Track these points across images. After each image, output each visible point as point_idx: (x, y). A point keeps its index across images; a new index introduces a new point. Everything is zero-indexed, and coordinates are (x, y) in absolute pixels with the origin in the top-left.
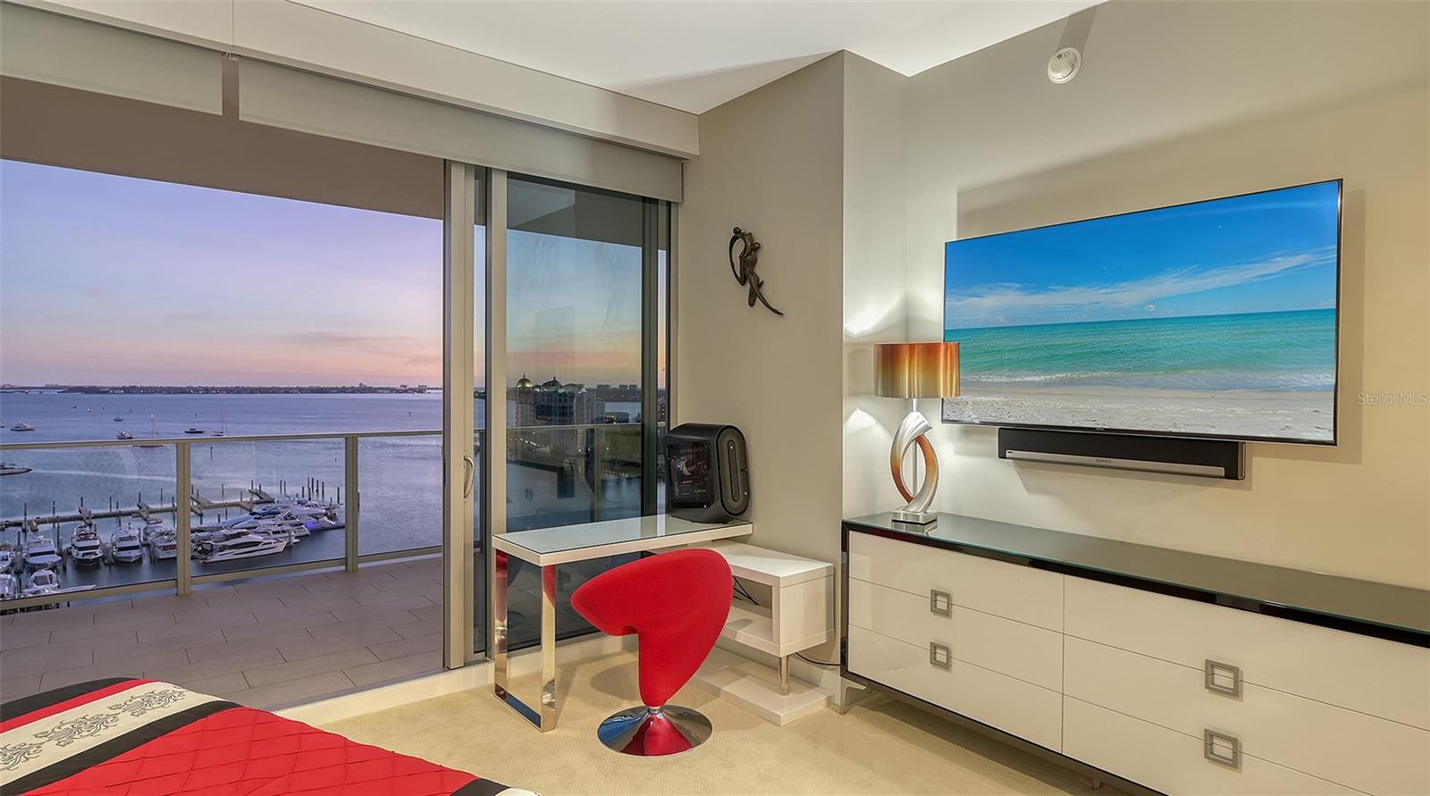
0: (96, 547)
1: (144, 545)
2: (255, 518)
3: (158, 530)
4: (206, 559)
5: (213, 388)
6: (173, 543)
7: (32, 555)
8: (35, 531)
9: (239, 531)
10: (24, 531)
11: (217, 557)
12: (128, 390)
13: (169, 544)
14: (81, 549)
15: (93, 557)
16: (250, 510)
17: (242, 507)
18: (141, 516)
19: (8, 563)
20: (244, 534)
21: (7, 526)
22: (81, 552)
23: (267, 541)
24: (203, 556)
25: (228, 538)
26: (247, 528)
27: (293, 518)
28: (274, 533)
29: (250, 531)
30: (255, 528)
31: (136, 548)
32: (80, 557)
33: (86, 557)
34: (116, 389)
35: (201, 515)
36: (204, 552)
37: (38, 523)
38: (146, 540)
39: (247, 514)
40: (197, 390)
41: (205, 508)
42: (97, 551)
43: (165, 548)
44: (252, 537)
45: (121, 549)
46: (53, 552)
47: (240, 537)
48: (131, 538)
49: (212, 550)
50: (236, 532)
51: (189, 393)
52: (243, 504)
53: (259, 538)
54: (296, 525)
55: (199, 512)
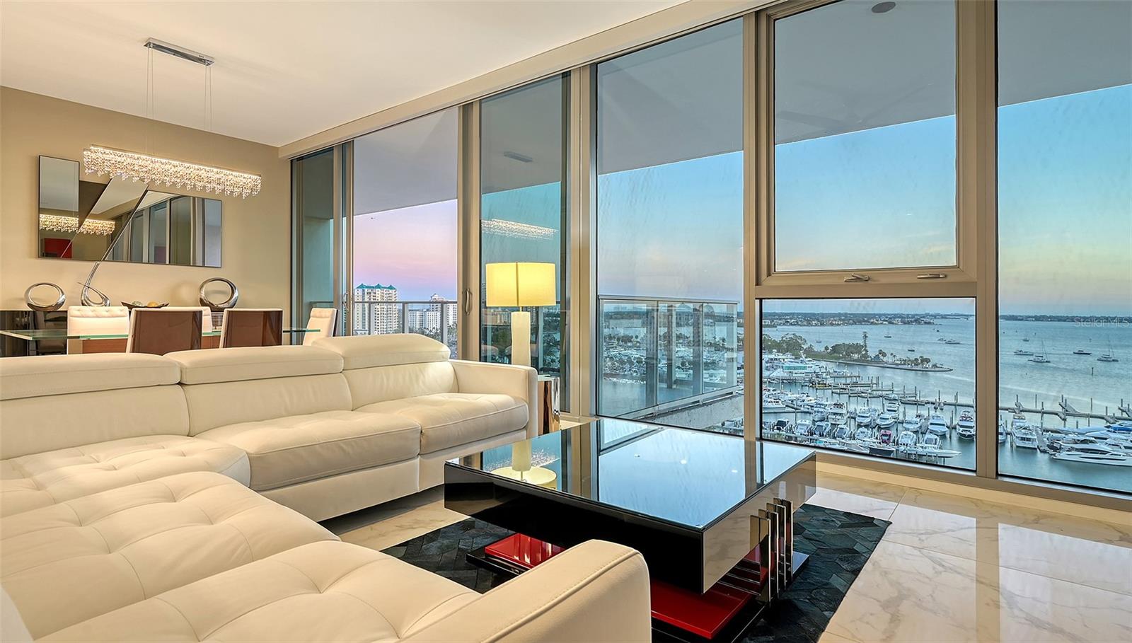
0: (971, 427)
1: (1007, 434)
2: (1109, 431)
3: (1018, 424)
4: (1054, 455)
6: (1030, 437)
7: (931, 424)
8: (942, 409)
9: (1088, 438)
10: (934, 408)
11: (1062, 455)
12: (1038, 319)
13: (1024, 436)
14: (962, 426)
15: (969, 433)
17: (1107, 421)
18: (1015, 412)
19: (916, 426)
20: (1091, 442)
21: (926, 403)
22: (962, 429)
23: (1116, 453)
24: (1051, 452)
25: (1076, 442)
26: (1095, 438)
28: (1126, 447)
29: (1096, 440)
30: (1106, 439)
32: (960, 432)
33: (964, 433)
34: (1030, 317)
35: (1065, 420)
36: (1055, 449)
37: (945, 404)
38: (1010, 429)
39: (1104, 427)
40: (1098, 319)
42: (972, 430)
43: (1023, 439)
44: (1100, 446)
46: (944, 425)
47: (1087, 443)
49: (1061, 448)
50: (1082, 438)
52: (1106, 417)
53: (1107, 448)
55: (1063, 417)
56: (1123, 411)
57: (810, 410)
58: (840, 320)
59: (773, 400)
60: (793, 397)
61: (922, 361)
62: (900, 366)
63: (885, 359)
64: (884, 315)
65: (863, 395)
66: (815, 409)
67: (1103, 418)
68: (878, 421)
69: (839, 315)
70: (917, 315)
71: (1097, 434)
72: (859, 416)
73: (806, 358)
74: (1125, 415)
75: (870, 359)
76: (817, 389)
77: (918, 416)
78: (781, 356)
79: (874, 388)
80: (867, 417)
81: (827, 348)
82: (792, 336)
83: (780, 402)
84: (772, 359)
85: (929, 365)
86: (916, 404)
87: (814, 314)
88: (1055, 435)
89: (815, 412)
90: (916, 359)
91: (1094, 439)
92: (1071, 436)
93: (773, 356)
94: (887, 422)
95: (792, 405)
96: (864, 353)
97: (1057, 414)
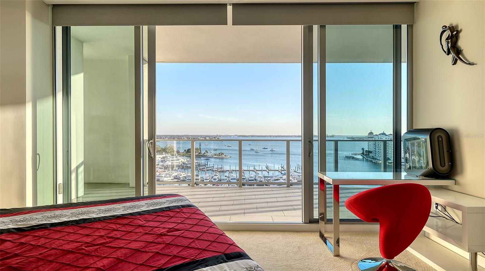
3: (258, 176)
5: (272, 136)
7: (231, 179)
8: (232, 173)
9: (278, 178)
10: (230, 173)
16: (281, 172)
17: (279, 171)
18: (254, 171)
27: (292, 176)
31: (253, 180)
34: (249, 136)
35: (268, 173)
37: (233, 171)
38: (255, 178)
39: (280, 173)
41: (270, 171)
42: (245, 180)
45: (250, 180)
46: (235, 179)
47: (278, 180)
48: (252, 177)
50: (277, 178)
51: (266, 137)
54: (293, 178)
55: (268, 171)
56: (282, 168)
57: (185, 179)
58: (187, 138)
59: (168, 176)
60: (176, 174)
61: (221, 154)
62: (214, 157)
63: (208, 154)
64: (202, 135)
65: (204, 170)
66: (188, 178)
67: (278, 171)
68: (213, 181)
69: (185, 136)
70: (214, 135)
71: (279, 176)
72: (205, 179)
73: (178, 155)
74: (283, 169)
75: (202, 154)
76: (185, 169)
77: (226, 176)
78: (167, 155)
79: (207, 167)
80: (208, 179)
81: (185, 151)
82: (169, 146)
83: (171, 176)
84: (164, 157)
85: (224, 156)
86: (223, 172)
87: (175, 136)
88: (268, 178)
89: (187, 179)
90: (219, 154)
91: (279, 178)
92: (274, 178)
93: (164, 156)
94: (216, 181)
95: (176, 177)
96: (200, 152)
97: (266, 171)
